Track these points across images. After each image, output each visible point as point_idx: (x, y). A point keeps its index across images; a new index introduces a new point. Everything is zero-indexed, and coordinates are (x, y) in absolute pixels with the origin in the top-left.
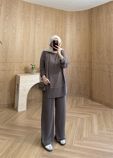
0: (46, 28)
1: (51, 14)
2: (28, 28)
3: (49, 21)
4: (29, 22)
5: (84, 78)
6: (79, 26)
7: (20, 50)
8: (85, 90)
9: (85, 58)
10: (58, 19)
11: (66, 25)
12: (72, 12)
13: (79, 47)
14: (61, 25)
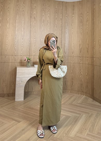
0: (43, 21)
1: (49, 6)
2: (23, 22)
3: (46, 14)
4: (24, 16)
5: (86, 74)
6: (81, 17)
7: (14, 44)
8: (87, 88)
9: (87, 53)
10: (57, 11)
11: (66, 18)
12: (74, 2)
13: (81, 41)
14: (61, 17)
